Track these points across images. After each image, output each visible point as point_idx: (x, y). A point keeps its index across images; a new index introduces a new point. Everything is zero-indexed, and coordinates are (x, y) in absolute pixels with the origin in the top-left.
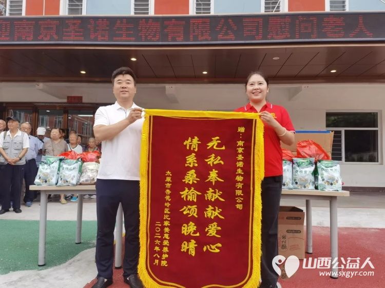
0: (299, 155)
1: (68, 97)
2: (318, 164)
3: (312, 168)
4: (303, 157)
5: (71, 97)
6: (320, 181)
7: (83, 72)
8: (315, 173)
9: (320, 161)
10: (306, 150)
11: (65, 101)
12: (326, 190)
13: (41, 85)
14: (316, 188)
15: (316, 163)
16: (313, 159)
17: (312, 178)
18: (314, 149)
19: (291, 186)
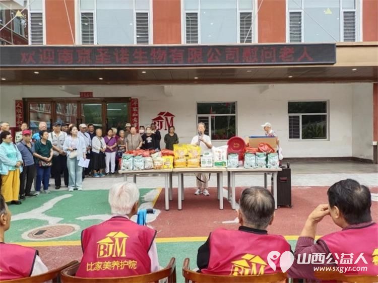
0: (259, 151)
1: (81, 93)
2: (268, 155)
3: (265, 158)
4: (261, 152)
5: (84, 93)
6: (269, 164)
7: (101, 79)
8: (267, 160)
9: (269, 153)
10: (263, 148)
11: (79, 96)
12: (271, 168)
13: (64, 87)
14: (267, 167)
15: (267, 155)
16: (266, 153)
17: (265, 162)
18: (266, 147)
19: (255, 167)
